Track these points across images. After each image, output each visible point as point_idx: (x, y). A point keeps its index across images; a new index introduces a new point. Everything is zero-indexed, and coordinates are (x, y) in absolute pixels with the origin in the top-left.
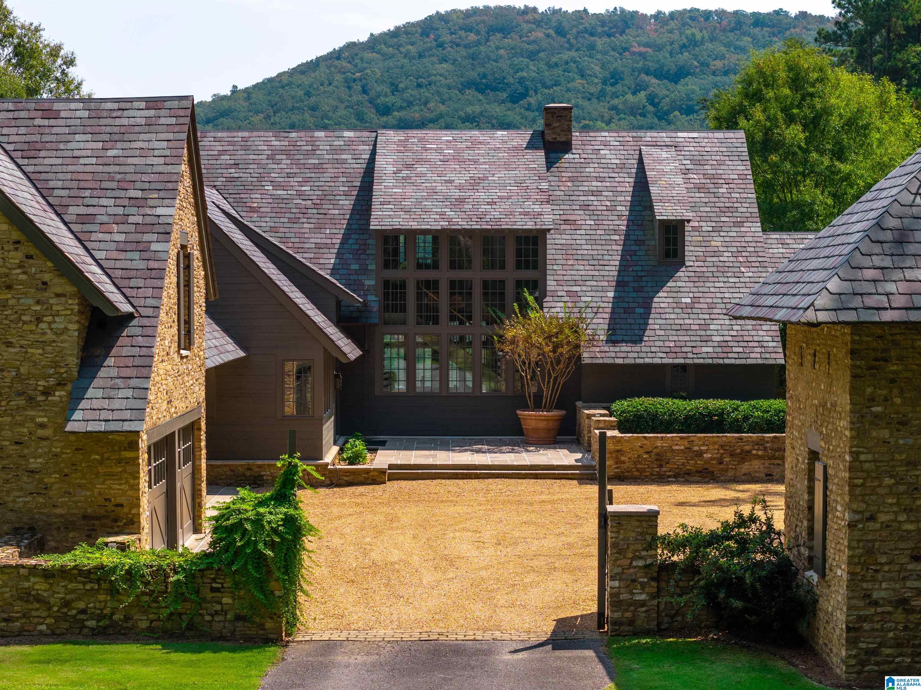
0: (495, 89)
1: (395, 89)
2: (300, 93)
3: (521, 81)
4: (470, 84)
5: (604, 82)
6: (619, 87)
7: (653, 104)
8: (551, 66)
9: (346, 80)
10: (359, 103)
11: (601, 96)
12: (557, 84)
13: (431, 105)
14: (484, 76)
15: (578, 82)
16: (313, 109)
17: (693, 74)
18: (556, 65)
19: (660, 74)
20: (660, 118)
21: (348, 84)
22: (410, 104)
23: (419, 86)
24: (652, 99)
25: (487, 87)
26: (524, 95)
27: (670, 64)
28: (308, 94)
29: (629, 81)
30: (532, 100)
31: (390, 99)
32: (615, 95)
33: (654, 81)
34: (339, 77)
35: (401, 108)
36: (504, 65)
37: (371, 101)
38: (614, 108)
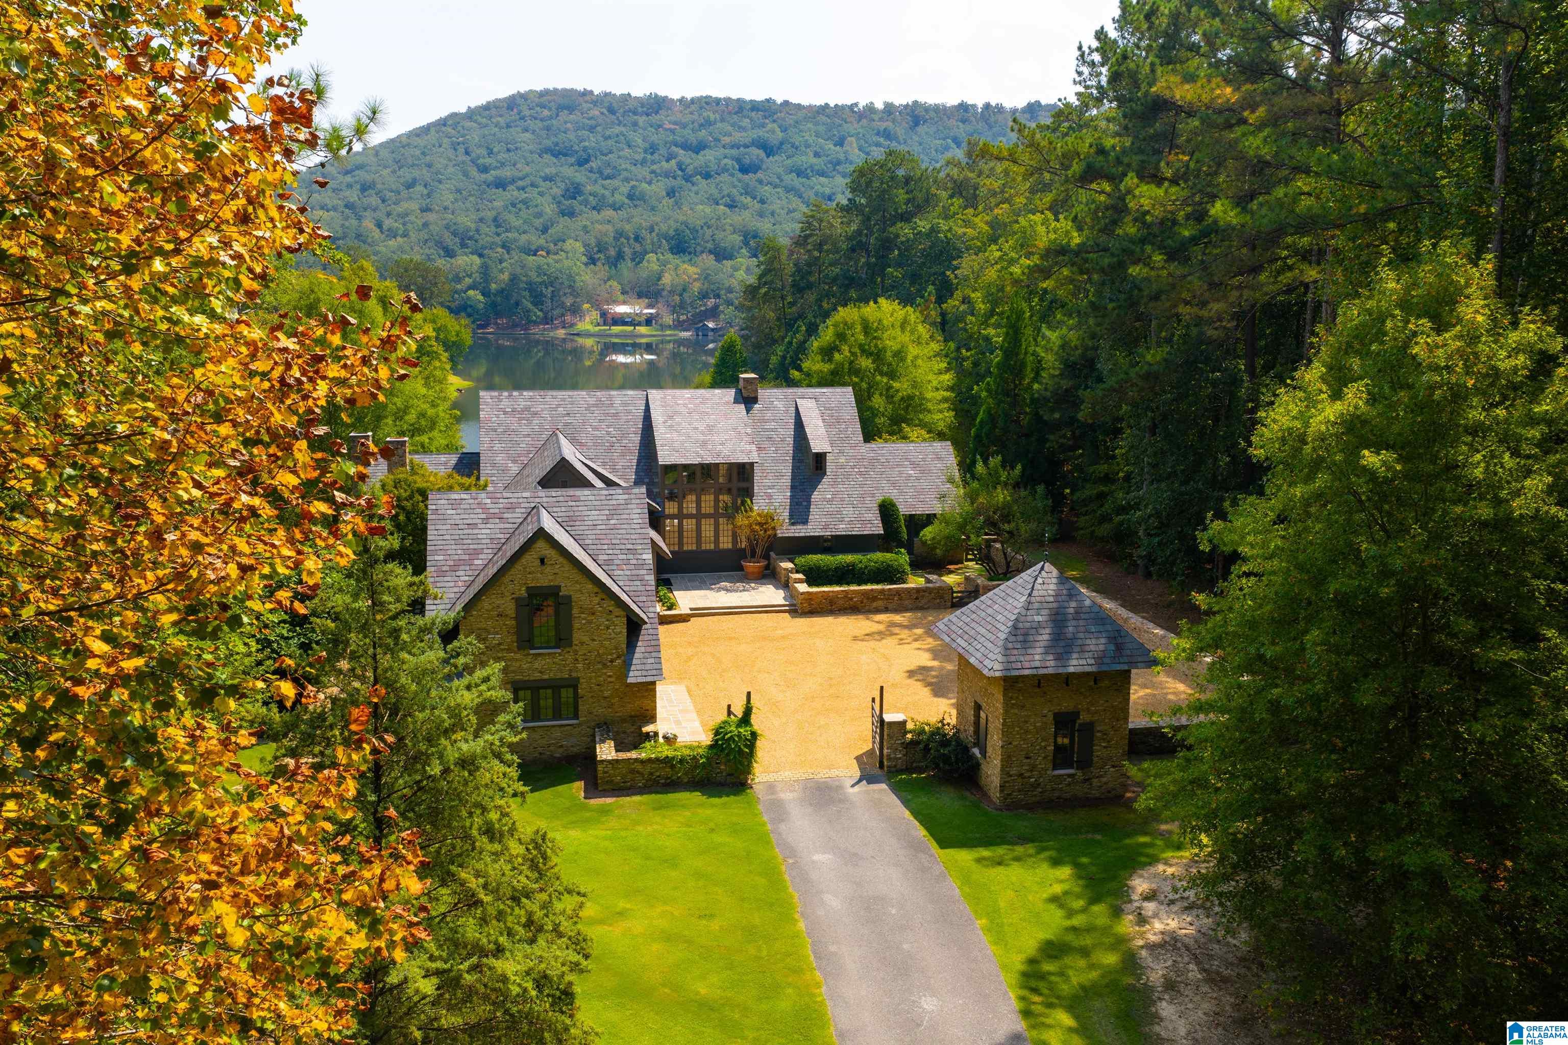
0: (565, 155)
1: (490, 152)
2: (418, 152)
3: (585, 149)
4: (547, 150)
5: (645, 151)
6: (656, 156)
7: (681, 169)
8: (607, 138)
9: (452, 144)
10: (463, 162)
11: (644, 162)
12: (611, 152)
13: (519, 166)
14: (557, 144)
15: (627, 152)
16: (429, 166)
17: (710, 147)
18: (609, 137)
19: (686, 146)
20: (687, 180)
21: (455, 146)
22: (503, 164)
23: (508, 150)
24: (680, 166)
25: (560, 153)
26: (587, 161)
27: (693, 139)
28: (423, 153)
29: (663, 151)
30: (593, 165)
31: (488, 161)
32: (653, 162)
33: (682, 152)
34: (446, 140)
35: (496, 168)
36: (571, 136)
37: (473, 161)
38: (653, 172)
